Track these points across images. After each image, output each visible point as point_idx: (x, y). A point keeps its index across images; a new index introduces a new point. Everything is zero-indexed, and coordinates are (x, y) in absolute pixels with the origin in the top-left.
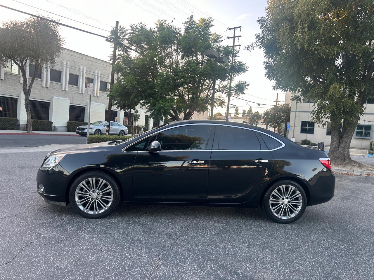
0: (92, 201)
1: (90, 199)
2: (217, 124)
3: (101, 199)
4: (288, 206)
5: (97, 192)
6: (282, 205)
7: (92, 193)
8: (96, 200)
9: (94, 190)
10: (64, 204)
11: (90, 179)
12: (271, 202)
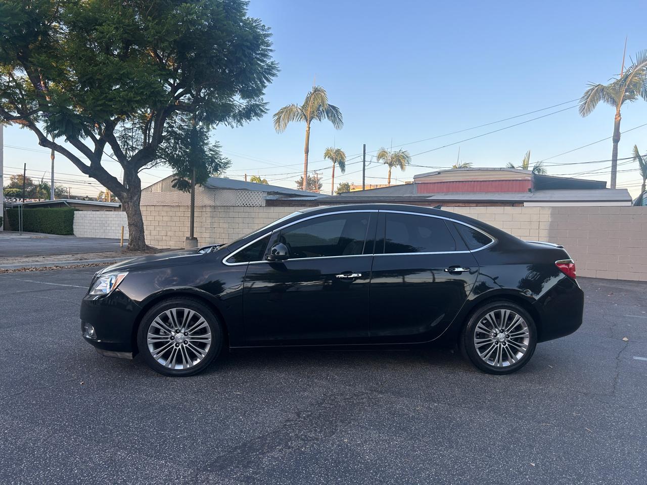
0: (178, 348)
1: (174, 345)
2: (380, 211)
3: (191, 342)
4: (507, 343)
5: (183, 331)
6: (497, 344)
7: (175, 335)
8: (184, 345)
9: (177, 330)
10: (129, 355)
11: (168, 312)
12: (477, 346)
